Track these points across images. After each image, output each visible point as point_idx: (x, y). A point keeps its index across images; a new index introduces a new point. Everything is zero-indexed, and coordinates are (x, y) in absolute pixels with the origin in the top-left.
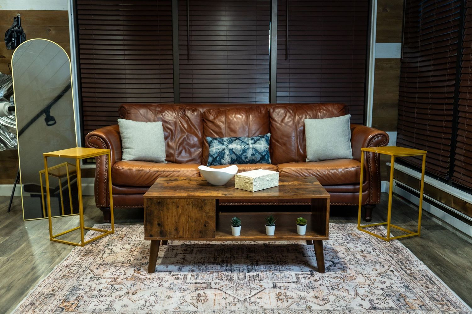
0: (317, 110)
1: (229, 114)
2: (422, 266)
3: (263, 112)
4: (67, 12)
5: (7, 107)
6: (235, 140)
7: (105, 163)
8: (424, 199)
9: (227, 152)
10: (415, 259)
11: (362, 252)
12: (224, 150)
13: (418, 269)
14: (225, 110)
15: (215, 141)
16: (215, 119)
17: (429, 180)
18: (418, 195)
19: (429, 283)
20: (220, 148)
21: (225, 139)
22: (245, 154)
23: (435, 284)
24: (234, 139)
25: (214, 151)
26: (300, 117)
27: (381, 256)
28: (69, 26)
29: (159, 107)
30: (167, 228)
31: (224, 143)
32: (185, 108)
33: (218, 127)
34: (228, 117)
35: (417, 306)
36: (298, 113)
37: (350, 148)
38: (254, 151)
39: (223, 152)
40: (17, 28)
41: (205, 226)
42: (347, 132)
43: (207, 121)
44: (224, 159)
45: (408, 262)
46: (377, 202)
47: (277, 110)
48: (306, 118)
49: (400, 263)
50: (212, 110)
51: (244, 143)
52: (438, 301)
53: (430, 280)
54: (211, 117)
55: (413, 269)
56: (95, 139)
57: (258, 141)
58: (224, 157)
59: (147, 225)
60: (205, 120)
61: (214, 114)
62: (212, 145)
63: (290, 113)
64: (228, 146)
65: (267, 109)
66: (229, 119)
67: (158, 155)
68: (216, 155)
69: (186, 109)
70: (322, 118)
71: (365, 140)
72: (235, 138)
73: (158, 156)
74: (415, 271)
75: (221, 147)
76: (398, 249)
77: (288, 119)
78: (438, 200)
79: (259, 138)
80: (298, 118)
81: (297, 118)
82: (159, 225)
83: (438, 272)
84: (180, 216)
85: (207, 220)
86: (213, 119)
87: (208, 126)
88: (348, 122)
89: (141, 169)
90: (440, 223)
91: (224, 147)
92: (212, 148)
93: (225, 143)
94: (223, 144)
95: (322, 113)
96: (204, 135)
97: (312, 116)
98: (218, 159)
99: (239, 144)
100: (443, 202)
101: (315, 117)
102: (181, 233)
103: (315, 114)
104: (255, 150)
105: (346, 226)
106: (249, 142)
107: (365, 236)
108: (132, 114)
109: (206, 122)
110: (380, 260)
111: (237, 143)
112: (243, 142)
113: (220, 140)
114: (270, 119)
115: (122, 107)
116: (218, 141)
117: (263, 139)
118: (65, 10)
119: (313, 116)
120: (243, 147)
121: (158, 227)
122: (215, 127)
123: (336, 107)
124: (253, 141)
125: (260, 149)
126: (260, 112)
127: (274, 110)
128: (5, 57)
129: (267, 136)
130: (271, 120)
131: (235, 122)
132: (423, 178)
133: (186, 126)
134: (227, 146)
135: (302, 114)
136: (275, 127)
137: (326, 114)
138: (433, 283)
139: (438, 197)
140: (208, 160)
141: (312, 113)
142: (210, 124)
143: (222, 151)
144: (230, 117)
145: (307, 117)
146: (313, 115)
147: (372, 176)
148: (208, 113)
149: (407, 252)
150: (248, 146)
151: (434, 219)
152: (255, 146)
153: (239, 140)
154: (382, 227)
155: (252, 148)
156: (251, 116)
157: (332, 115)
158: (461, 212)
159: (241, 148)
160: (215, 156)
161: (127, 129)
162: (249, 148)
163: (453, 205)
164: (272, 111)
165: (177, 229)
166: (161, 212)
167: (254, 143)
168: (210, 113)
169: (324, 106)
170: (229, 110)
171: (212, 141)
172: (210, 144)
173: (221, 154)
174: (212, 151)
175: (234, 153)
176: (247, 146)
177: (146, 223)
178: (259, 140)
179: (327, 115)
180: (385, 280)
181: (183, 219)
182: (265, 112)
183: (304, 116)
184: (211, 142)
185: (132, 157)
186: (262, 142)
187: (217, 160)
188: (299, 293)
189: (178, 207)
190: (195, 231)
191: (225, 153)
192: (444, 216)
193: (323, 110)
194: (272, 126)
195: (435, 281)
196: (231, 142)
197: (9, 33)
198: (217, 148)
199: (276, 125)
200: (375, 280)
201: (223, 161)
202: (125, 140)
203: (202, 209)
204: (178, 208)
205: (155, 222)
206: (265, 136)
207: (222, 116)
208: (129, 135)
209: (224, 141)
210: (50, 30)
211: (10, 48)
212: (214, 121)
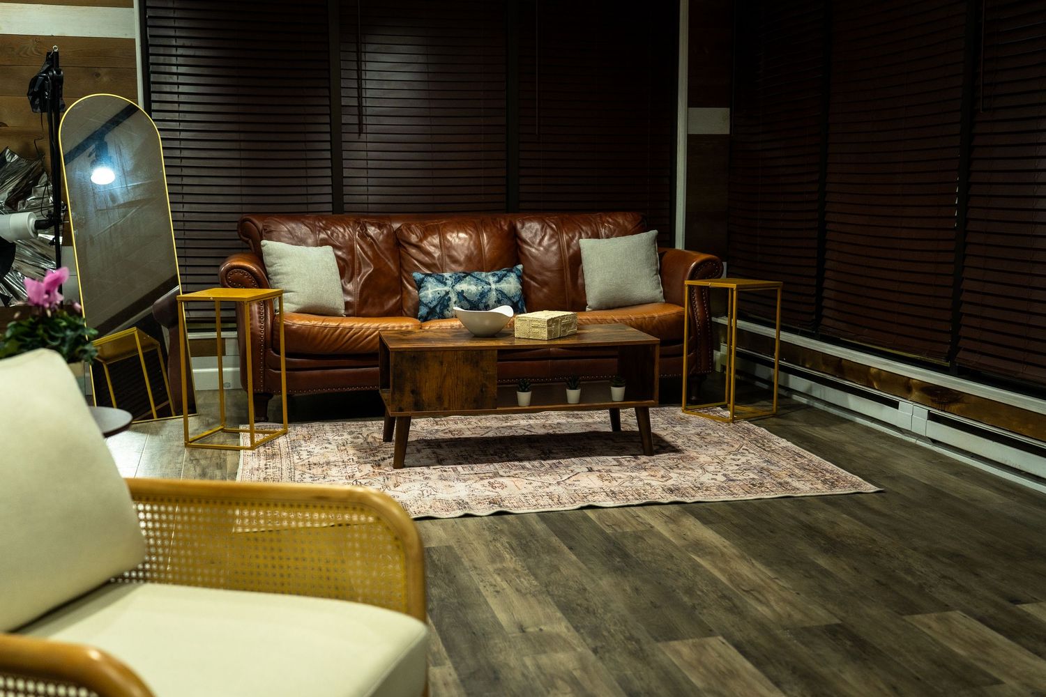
0: (598, 223)
1: (446, 233)
2: (784, 443)
3: (506, 228)
4: (133, 40)
5: (32, 221)
6: (465, 277)
7: (257, 315)
8: (782, 368)
9: (454, 298)
10: (775, 438)
11: (699, 435)
12: (447, 293)
13: (781, 446)
14: (437, 225)
15: (430, 279)
16: (421, 240)
17: (786, 337)
18: (771, 365)
19: (796, 457)
20: (441, 291)
21: (447, 275)
22: (484, 301)
23: (805, 457)
24: (463, 275)
25: (430, 296)
26: (570, 235)
27: (726, 437)
28: (136, 68)
29: (320, 221)
30: (425, 397)
31: (447, 281)
32: (366, 222)
33: (428, 254)
34: (446, 238)
35: (784, 475)
36: (566, 229)
37: (659, 286)
38: (499, 295)
39: (447, 298)
40: (55, 72)
41: (482, 390)
42: (655, 260)
43: (406, 246)
44: (450, 309)
45: (766, 441)
46: (709, 370)
47: (528, 225)
48: (580, 237)
49: (754, 442)
50: (413, 226)
51: (482, 281)
52: (810, 470)
53: (798, 454)
54: (414, 238)
55: (773, 446)
56: (239, 274)
57: (505, 278)
58: (448, 306)
59: (394, 393)
60: (401, 242)
61: (419, 233)
62: (425, 286)
63: (552, 228)
64: (454, 288)
65: (511, 223)
66: (448, 241)
67: (335, 304)
68: (434, 303)
69: (367, 224)
70: (608, 237)
71: (687, 270)
72: (464, 273)
73: (335, 307)
74: (777, 447)
75: (441, 289)
76: (749, 430)
77: (550, 239)
78: (800, 364)
79: (505, 272)
80: (567, 238)
81: (565, 237)
82: (413, 392)
83: (807, 448)
84: (445, 377)
85: (485, 382)
86: (417, 242)
87: (409, 254)
88: (655, 244)
89: (324, 324)
90: (804, 401)
91: (447, 288)
92: (425, 292)
93: (449, 282)
94: (445, 284)
95: (607, 229)
96: (402, 270)
97: (590, 234)
98: (438, 310)
99: (472, 282)
100: (807, 366)
101: (596, 236)
102: (446, 405)
103: (595, 230)
104: (500, 292)
105: (663, 411)
106: (489, 279)
107: (695, 418)
108: (274, 233)
109: (405, 248)
110: (726, 441)
111: (469, 281)
112: (478, 279)
113: (439, 277)
114: (517, 239)
115: (245, 220)
116: (436, 278)
117: (513, 275)
118: (128, 37)
119: (592, 234)
120: (480, 288)
121: (411, 395)
122: (423, 256)
123: (630, 216)
124: (496, 279)
125: (510, 291)
126: (499, 227)
127: (523, 225)
128: (6, 125)
129: (517, 269)
130: (519, 242)
131: (458, 245)
132: (779, 335)
133: (370, 253)
134: (452, 288)
135: (573, 230)
136: (527, 253)
137: (615, 230)
138: (802, 457)
139: (801, 361)
140: (418, 312)
141: (591, 229)
142: (413, 251)
143: (445, 296)
144: (449, 237)
145: (583, 235)
146: (593, 231)
147: (699, 327)
148: (406, 230)
149: (762, 431)
150: (489, 286)
151: (795, 397)
152: (499, 286)
153: (472, 276)
154: (719, 408)
155: (496, 290)
156: (485, 235)
157: (625, 233)
158: (835, 376)
159: (477, 290)
160: (432, 306)
161: (280, 258)
162: (490, 290)
163: (823, 368)
164: (519, 226)
165: (440, 398)
166: (417, 372)
167: (499, 281)
168: (411, 231)
169: (610, 217)
170: (445, 225)
171: (423, 279)
172: (421, 284)
173: (444, 302)
174: (427, 297)
175: (465, 298)
176: (486, 287)
177: (394, 390)
178: (505, 276)
179: (617, 231)
180: (739, 457)
181: (449, 382)
182: (508, 227)
183: (577, 235)
184: (422, 281)
185: (294, 307)
186: (510, 279)
187: (436, 312)
188: (628, 474)
189: (442, 363)
190: (466, 399)
191: (449, 299)
192: (810, 389)
193: (609, 223)
194: (523, 253)
195: (805, 455)
196: (459, 280)
197: (38, 83)
198: (435, 292)
199: (529, 251)
200: (725, 458)
201: (446, 313)
202: (278, 277)
203: (477, 366)
204: (442, 365)
205: (408, 388)
206: (514, 270)
207: (435, 236)
208: (284, 270)
209: (446, 279)
210: (98, 75)
211: (39, 110)
212: (420, 244)
